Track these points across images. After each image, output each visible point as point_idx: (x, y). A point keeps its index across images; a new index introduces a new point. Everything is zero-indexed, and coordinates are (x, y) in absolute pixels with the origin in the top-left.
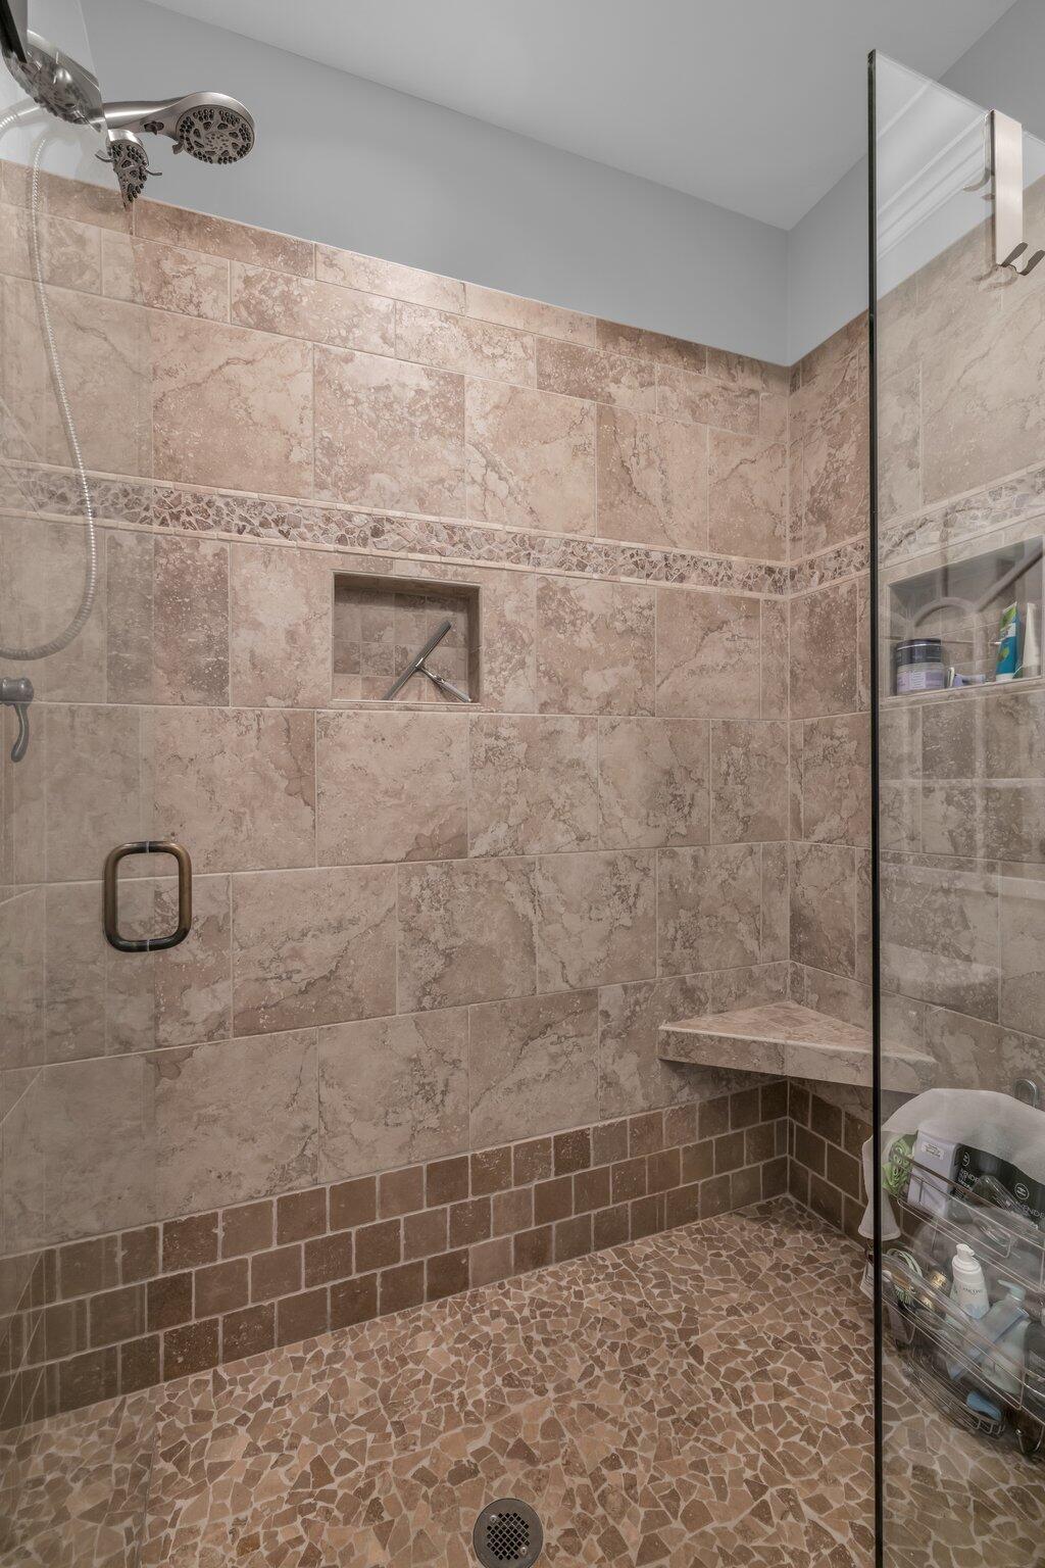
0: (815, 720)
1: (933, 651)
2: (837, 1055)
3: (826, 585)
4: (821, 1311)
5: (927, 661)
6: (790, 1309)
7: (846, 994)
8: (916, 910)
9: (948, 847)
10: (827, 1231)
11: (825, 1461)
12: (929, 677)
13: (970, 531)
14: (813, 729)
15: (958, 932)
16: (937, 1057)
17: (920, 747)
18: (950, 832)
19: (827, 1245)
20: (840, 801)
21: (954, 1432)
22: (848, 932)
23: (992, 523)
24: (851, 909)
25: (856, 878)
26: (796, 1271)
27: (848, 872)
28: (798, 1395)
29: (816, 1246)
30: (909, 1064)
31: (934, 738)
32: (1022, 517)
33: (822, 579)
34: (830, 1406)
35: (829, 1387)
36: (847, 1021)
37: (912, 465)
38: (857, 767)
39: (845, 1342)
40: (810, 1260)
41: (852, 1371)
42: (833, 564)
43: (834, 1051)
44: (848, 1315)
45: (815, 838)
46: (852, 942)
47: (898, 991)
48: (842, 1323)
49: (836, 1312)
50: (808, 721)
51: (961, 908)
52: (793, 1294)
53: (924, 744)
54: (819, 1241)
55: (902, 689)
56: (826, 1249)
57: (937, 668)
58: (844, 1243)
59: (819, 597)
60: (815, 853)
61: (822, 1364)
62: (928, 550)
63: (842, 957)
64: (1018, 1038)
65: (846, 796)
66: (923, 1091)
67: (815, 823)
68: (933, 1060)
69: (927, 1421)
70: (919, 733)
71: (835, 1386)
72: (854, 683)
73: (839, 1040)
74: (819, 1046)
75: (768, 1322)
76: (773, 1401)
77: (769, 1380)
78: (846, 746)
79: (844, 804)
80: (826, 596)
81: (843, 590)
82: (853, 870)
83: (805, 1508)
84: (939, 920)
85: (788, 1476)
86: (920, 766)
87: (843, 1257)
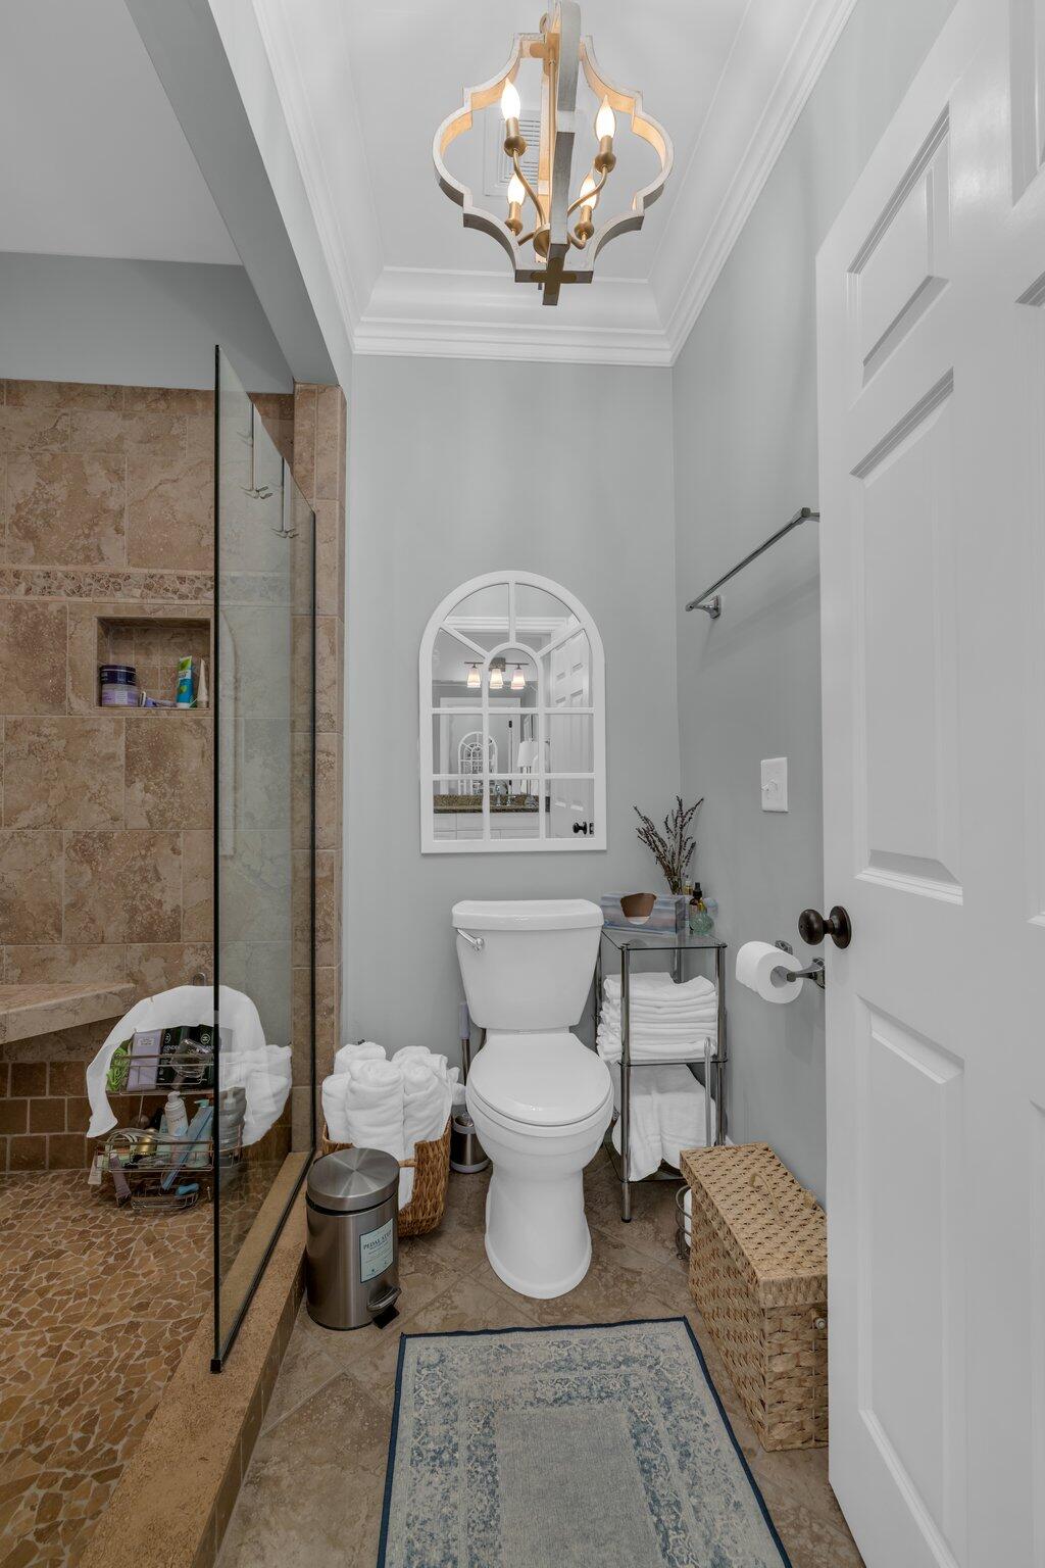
0: (20, 718)
1: (130, 677)
2: (59, 1007)
3: (32, 598)
4: (52, 1226)
5: (128, 683)
6: (25, 1242)
7: (52, 959)
8: (119, 874)
9: (145, 823)
10: (32, 1177)
11: (97, 1298)
12: (130, 696)
13: (163, 598)
14: (16, 725)
15: (152, 885)
16: (136, 982)
17: (123, 748)
18: (148, 813)
19: (36, 1186)
20: (47, 791)
21: (170, 1220)
22: (55, 905)
23: (179, 598)
24: (58, 884)
25: (64, 856)
26: (18, 1217)
27: (55, 853)
28: (59, 1282)
29: (27, 1192)
30: (115, 994)
31: (135, 743)
32: (198, 602)
33: (28, 591)
34: (87, 1269)
35: (81, 1260)
36: (53, 983)
37: (118, 531)
38: (66, 761)
39: (81, 1229)
40: (26, 1203)
41: (94, 1240)
42: (42, 582)
43: (55, 1005)
44: (75, 1214)
45: (15, 826)
46: (59, 913)
47: (103, 942)
48: (73, 1221)
49: (66, 1218)
50: (12, 718)
51: (155, 867)
52: (22, 1232)
53: (127, 747)
54: (30, 1187)
55: (107, 702)
56: (37, 1189)
57: (134, 690)
58: (50, 1176)
59: (25, 607)
60: (17, 839)
61: (70, 1253)
62: (131, 601)
63: (49, 927)
64: (193, 946)
65: (53, 787)
66: (126, 1011)
67: (19, 811)
68: (132, 985)
69: (152, 1228)
70: (123, 737)
71: (85, 1257)
72: (64, 690)
73: (55, 996)
74: (40, 1005)
75: (9, 1262)
76: (40, 1300)
77: (30, 1291)
78: (54, 744)
79: (52, 793)
80: (33, 607)
81: (53, 608)
82: (61, 850)
83: (94, 1329)
84: (138, 879)
85: (74, 1326)
86: (124, 763)
87: (54, 1185)
